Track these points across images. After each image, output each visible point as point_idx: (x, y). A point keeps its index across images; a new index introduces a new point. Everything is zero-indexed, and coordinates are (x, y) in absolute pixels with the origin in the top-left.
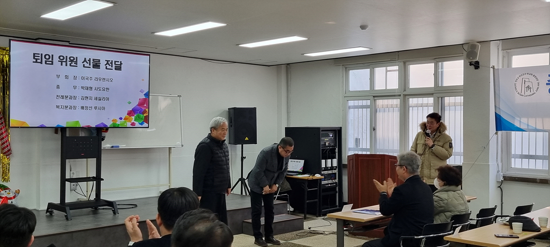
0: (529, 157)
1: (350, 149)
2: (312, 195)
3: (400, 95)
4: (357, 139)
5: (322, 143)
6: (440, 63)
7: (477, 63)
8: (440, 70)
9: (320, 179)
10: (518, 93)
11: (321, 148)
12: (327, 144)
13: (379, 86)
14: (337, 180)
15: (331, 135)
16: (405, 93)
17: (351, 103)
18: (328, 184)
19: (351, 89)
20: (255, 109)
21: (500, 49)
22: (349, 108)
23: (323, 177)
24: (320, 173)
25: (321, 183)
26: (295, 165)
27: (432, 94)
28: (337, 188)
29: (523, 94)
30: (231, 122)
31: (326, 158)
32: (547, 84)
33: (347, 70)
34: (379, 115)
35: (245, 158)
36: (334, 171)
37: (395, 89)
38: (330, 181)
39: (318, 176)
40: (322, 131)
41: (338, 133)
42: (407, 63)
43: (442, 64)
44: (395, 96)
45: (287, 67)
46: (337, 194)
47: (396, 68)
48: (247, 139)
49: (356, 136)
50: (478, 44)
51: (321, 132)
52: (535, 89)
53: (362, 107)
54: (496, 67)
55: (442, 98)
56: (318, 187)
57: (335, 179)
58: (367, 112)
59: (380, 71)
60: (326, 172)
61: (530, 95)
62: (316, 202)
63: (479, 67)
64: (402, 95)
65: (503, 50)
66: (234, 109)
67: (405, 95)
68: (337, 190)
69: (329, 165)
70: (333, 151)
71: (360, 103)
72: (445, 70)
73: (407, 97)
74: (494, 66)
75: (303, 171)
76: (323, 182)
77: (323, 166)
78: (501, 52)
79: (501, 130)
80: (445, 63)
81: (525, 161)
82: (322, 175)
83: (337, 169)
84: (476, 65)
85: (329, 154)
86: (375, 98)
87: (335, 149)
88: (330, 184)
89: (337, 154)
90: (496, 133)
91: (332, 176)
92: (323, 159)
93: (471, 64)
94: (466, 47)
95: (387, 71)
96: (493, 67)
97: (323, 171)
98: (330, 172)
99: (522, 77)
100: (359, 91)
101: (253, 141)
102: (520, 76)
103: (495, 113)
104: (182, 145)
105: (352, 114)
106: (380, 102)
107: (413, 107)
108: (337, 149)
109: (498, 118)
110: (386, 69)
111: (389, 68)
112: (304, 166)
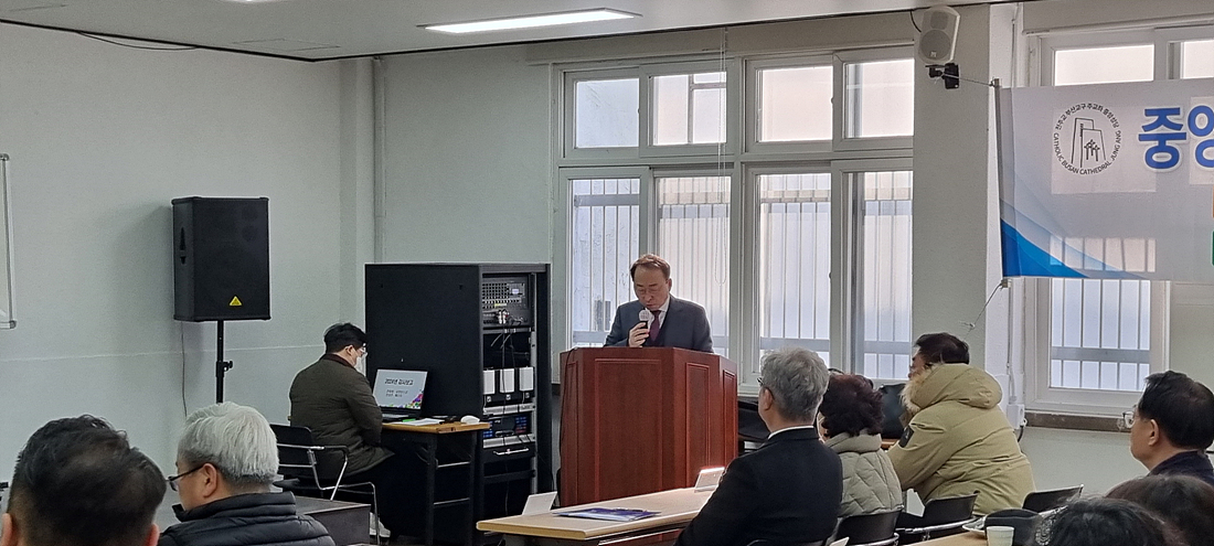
0: (1102, 355)
1: (576, 336)
2: (452, 483)
3: (730, 165)
4: (599, 304)
5: (485, 315)
6: (851, 67)
7: (952, 68)
8: (851, 87)
9: (479, 432)
10: (1065, 163)
11: (483, 332)
12: (502, 320)
13: (667, 135)
14: (533, 437)
15: (515, 291)
16: (747, 157)
17: (582, 187)
18: (504, 448)
19: (582, 142)
20: (264, 202)
21: (1020, 28)
22: (576, 202)
23: (488, 425)
24: (478, 414)
25: (480, 443)
26: (400, 389)
27: (828, 162)
28: (535, 459)
29: (1076, 165)
30: (183, 246)
31: (497, 365)
32: (1142, 138)
33: (569, 80)
34: (668, 226)
35: (230, 365)
36: (524, 408)
37: (716, 146)
38: (511, 440)
39: (470, 421)
40: (485, 276)
41: (538, 283)
42: (753, 64)
43: (856, 69)
44: (714, 166)
45: (373, 65)
46: (535, 480)
47: (721, 77)
48: (235, 302)
49: (597, 294)
50: (953, 11)
51: (482, 281)
52: (1110, 152)
53: (618, 200)
54: (1004, 85)
55: (855, 174)
56: (472, 456)
57: (528, 431)
58: (629, 216)
59: (670, 87)
60: (497, 410)
61: (1095, 171)
62: (465, 505)
63: (957, 82)
64: (736, 165)
65: (1026, 31)
66: (194, 200)
67: (748, 165)
68: (535, 467)
69: (508, 387)
70: (521, 341)
71: (611, 187)
72: (866, 86)
73: (751, 170)
74: (997, 81)
75: (422, 405)
76: (488, 443)
77: (489, 388)
78: (1021, 39)
79: (1018, 275)
80: (865, 66)
81: (1091, 366)
82: (484, 418)
83: (535, 399)
84: (951, 76)
85: (510, 351)
86: (657, 173)
87: (529, 335)
88: (513, 447)
89: (534, 351)
90: (1004, 284)
91: (517, 423)
92: (487, 366)
93: (933, 73)
94: (919, 18)
95: (692, 87)
96: (996, 84)
97: (489, 405)
98: (511, 409)
99: (1073, 115)
100: (607, 149)
101: (258, 308)
102: (1068, 113)
103: (1002, 221)
104: (13, 323)
105: (584, 223)
106: (670, 187)
107: (770, 202)
108: (534, 334)
109: (1009, 236)
110: (691, 81)
111: (699, 78)
112: (425, 391)
